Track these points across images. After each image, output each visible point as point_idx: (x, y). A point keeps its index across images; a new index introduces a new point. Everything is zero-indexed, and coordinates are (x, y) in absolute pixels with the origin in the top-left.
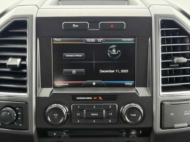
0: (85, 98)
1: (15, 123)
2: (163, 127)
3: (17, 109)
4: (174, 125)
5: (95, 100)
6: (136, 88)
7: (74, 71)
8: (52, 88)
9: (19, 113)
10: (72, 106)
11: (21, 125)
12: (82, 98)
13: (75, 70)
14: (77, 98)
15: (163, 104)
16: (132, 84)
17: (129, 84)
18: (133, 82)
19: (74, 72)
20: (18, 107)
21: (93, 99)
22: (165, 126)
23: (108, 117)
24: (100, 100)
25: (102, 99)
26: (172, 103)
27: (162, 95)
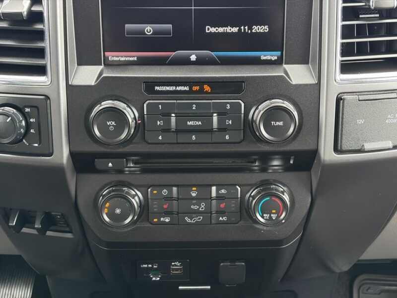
0: (174, 88)
1: (24, 141)
2: (339, 148)
3: (27, 110)
4: (363, 146)
5: (196, 92)
6: (285, 66)
7: (149, 29)
8: (101, 65)
9: (32, 120)
10: (145, 105)
11: (36, 145)
12: (168, 88)
13: (150, 27)
14: (157, 88)
15: (341, 99)
16: (276, 58)
17: (269, 58)
18: (279, 53)
19: (149, 31)
20: (28, 107)
21: (191, 91)
22: (345, 147)
23: (222, 129)
24: (207, 93)
25: (209, 91)
26: (361, 98)
27: (341, 80)
